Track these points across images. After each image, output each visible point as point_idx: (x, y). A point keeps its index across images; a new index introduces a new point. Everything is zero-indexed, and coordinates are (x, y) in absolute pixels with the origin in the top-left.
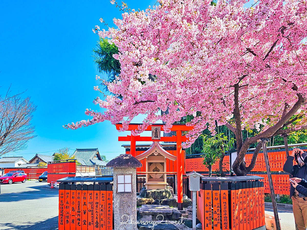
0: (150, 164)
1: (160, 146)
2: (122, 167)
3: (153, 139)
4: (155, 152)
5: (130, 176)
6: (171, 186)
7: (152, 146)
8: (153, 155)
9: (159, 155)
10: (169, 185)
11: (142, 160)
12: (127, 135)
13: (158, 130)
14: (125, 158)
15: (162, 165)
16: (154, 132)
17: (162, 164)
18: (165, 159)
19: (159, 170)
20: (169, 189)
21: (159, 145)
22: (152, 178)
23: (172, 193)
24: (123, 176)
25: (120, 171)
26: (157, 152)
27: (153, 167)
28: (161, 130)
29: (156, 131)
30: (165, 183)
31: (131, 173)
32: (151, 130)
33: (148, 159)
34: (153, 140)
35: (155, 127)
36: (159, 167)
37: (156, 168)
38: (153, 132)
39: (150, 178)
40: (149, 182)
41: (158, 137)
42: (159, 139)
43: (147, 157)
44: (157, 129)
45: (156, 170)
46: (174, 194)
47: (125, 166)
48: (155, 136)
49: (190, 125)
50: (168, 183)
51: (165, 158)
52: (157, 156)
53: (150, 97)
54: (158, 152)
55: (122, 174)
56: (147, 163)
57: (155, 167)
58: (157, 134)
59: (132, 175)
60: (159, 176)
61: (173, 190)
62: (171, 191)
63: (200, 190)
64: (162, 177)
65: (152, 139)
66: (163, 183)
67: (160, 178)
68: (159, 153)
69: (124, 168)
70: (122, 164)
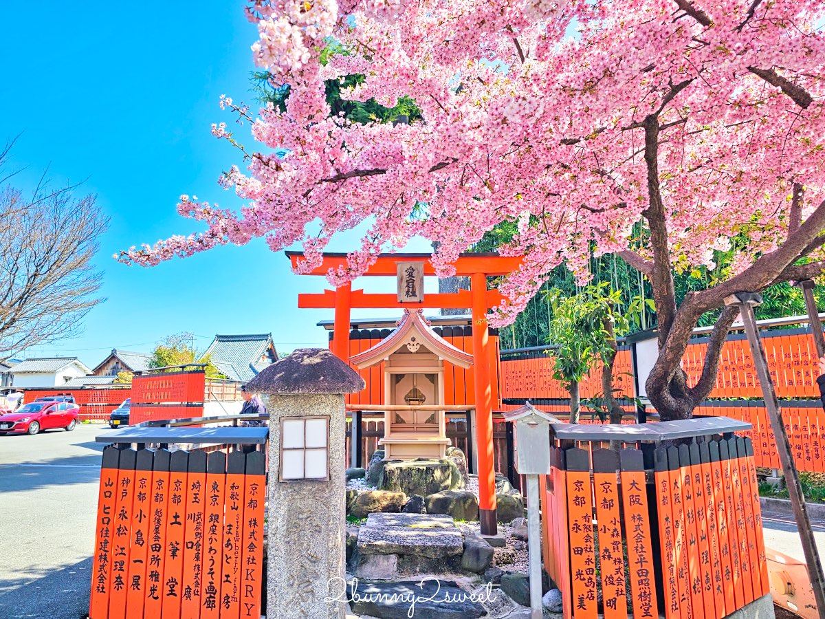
0: (397, 378)
1: (424, 324)
2: (296, 392)
3: (401, 302)
4: (412, 343)
5: (322, 423)
6: (461, 446)
7: (403, 324)
8: (404, 351)
9: (423, 350)
10: (454, 445)
11: (374, 365)
12: (326, 290)
13: (415, 274)
14: (307, 361)
15: (432, 382)
16: (404, 280)
17: (432, 378)
18: (440, 363)
19: (424, 396)
20: (455, 458)
21: (421, 321)
22: (403, 422)
23: (462, 470)
24: (301, 423)
25: (290, 406)
26: (415, 343)
27: (405, 388)
28: (426, 274)
29: (411, 275)
30: (442, 437)
31: (327, 411)
32: (395, 274)
33: (391, 363)
34: (401, 304)
35: (407, 265)
36: (424, 388)
37: (415, 390)
38: (401, 280)
39: (398, 421)
40: (394, 434)
41: (417, 293)
42: (420, 302)
43: (387, 359)
44: (414, 270)
45: (415, 397)
46: (471, 471)
47: (308, 388)
48: (407, 292)
49: (512, 254)
50: (449, 439)
51: (440, 358)
52: (417, 353)
53: (383, 157)
54: (421, 340)
55: (299, 417)
56: (387, 374)
57: (412, 388)
58: (413, 285)
59: (328, 418)
60: (422, 418)
61: (464, 460)
62: (461, 464)
63: (552, 470)
64: (433, 420)
65: (399, 301)
66: (433, 439)
67: (428, 421)
68: (421, 345)
69: (304, 397)
70: (297, 381)
